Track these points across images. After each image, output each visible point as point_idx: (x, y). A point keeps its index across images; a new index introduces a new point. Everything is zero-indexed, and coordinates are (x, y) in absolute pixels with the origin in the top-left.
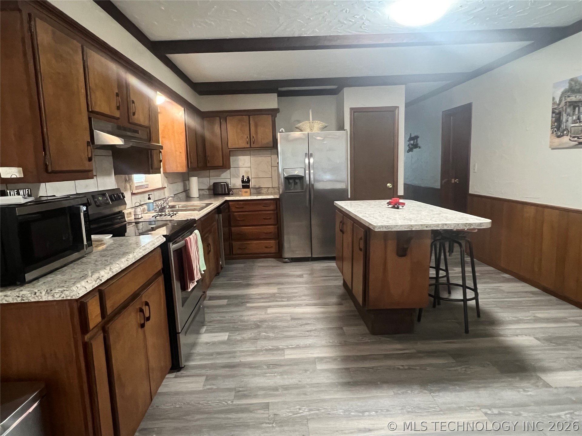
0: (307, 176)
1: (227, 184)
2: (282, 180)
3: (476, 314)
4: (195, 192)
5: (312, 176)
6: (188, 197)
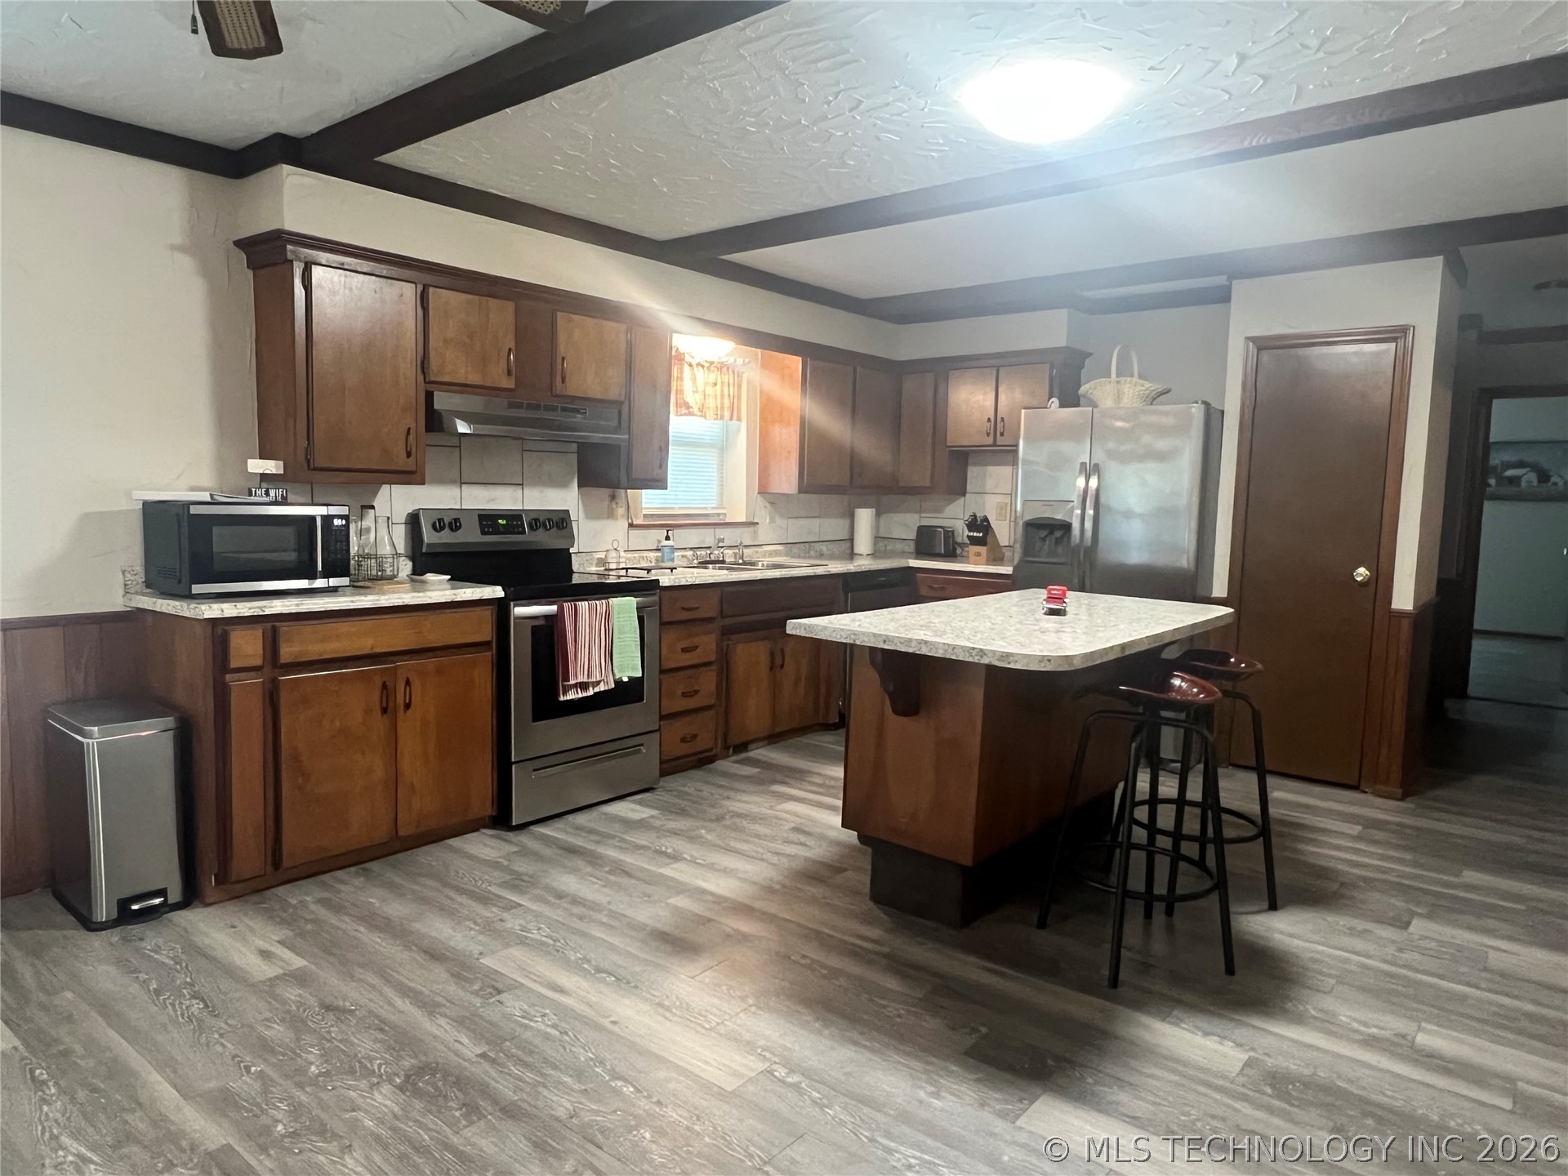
0: (1076, 525)
1: (945, 531)
2: (1020, 525)
4: (863, 544)
5: (1088, 525)
6: (851, 555)
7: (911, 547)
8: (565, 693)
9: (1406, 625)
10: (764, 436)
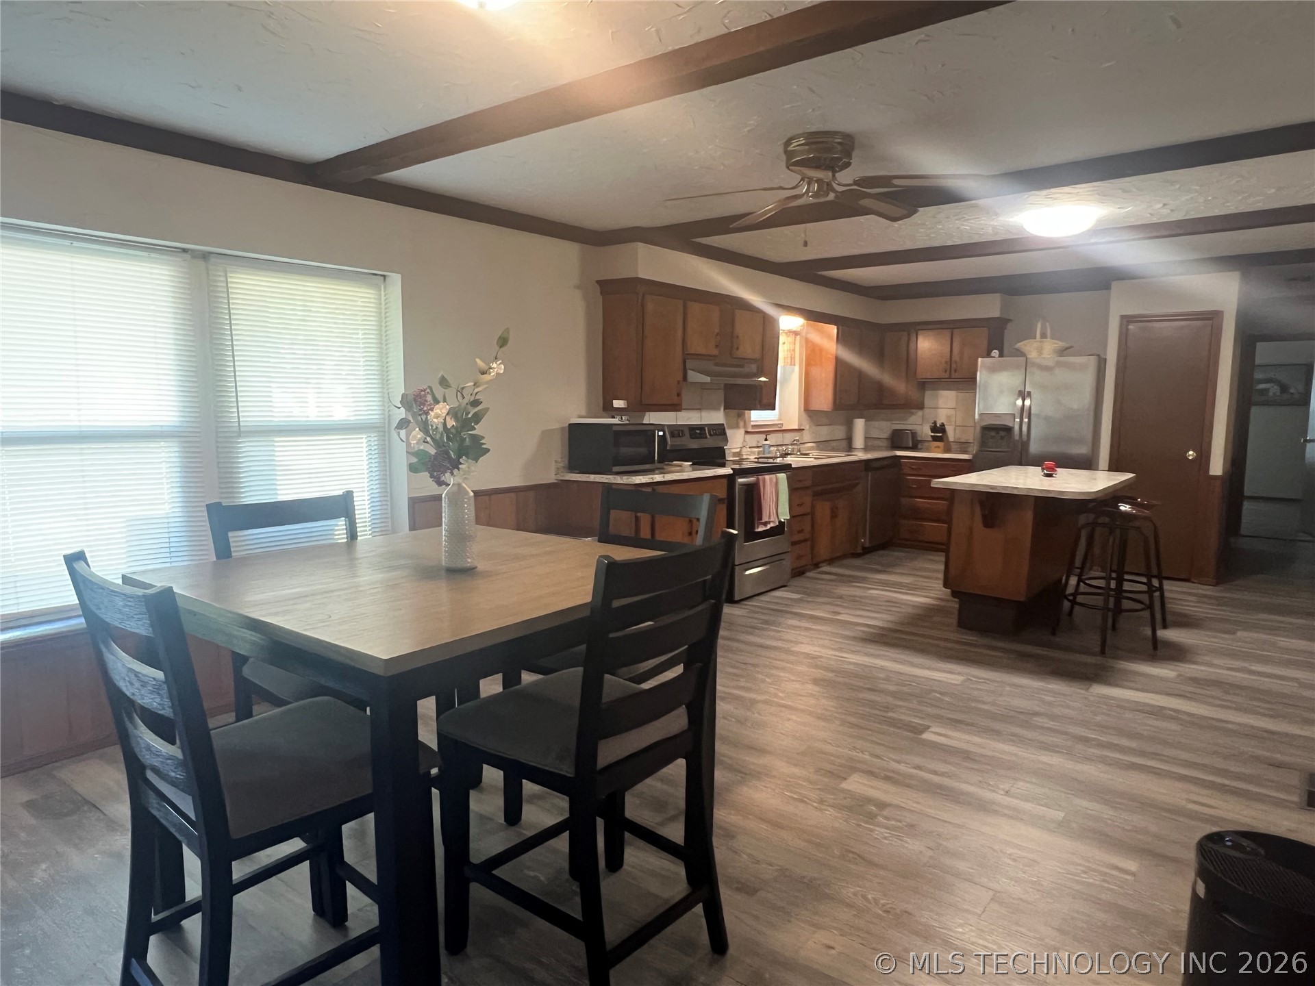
0: (1017, 428)
1: (912, 433)
2: (978, 429)
3: (1150, 646)
4: (859, 441)
5: (1025, 428)
6: (850, 448)
7: (885, 443)
8: (758, 528)
9: (1218, 483)
10: (807, 374)
